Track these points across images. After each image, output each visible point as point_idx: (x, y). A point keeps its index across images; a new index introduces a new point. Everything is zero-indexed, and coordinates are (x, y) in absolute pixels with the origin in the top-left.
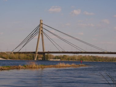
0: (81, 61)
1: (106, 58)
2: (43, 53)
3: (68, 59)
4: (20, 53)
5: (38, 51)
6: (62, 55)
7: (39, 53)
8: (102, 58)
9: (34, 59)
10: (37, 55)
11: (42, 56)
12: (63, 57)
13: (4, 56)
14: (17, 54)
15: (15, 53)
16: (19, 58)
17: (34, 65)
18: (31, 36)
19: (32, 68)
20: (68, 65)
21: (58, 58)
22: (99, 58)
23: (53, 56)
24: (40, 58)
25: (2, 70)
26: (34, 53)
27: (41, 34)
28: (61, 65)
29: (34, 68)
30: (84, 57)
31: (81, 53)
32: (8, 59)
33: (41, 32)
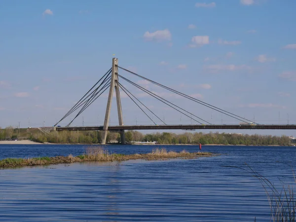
1: (255, 138)
2: (120, 129)
3: (174, 141)
4: (70, 129)
5: (108, 125)
6: (161, 132)
7: (111, 129)
8: (246, 138)
9: (100, 141)
10: (107, 133)
11: (117, 135)
12: (163, 137)
13: (36, 136)
14: (65, 132)
15: (59, 129)
16: (69, 140)
17: (101, 154)
18: (94, 94)
19: (96, 160)
20: (173, 153)
21: (152, 138)
22: (240, 137)
23: (141, 135)
24: (114, 139)
25: (33, 165)
26: (101, 128)
27: (114, 89)
28: (158, 153)
29: (102, 160)
30: (207, 136)
31: (201, 127)
32: (46, 143)
33: (114, 85)
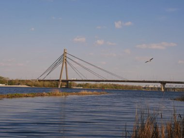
0: (102, 89)
1: (126, 86)
2: (67, 81)
3: (91, 87)
4: (44, 81)
5: (62, 79)
6: (85, 83)
7: (63, 81)
8: (122, 86)
9: (58, 86)
10: (61, 82)
11: (65, 83)
12: (86, 85)
13: (29, 83)
14: (42, 82)
15: (39, 81)
16: (44, 86)
17: (58, 92)
18: (55, 65)
19: (55, 95)
20: (90, 92)
21: (81, 85)
22: (120, 86)
23: (76, 84)
24: (64, 85)
25: (27, 97)
26: (58, 80)
27: (64, 63)
28: (83, 92)
29: (58, 95)
30: (105, 85)
31: (103, 81)
32: (33, 87)
33: (64, 61)
